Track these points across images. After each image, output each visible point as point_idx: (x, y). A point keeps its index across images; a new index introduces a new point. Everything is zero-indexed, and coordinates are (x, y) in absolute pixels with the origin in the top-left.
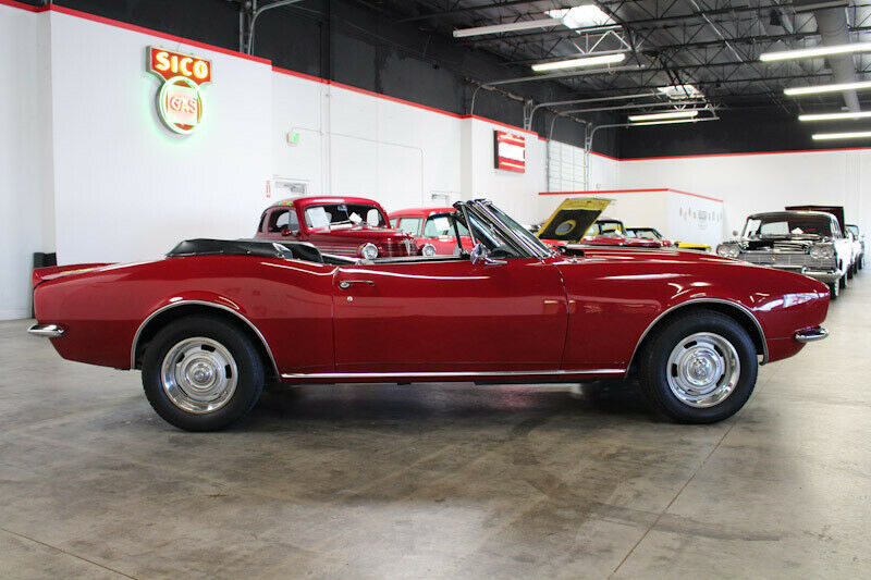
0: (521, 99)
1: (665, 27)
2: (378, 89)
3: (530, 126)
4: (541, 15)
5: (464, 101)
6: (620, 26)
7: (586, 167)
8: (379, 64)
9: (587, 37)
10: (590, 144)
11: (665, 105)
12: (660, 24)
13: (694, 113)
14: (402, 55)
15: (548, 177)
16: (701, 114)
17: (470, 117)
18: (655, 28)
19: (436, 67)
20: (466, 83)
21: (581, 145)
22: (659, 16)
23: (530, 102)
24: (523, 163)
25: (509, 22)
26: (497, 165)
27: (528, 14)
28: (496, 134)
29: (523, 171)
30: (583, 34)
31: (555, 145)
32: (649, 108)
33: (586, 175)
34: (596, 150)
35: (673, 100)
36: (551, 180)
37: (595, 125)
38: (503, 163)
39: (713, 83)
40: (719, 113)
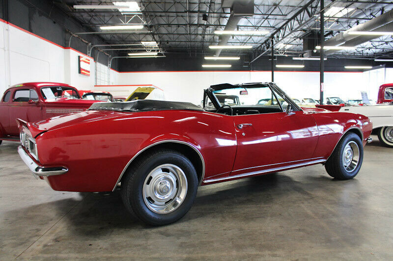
0: (87, 42)
1: (161, 16)
2: (30, 30)
3: (90, 55)
4: (111, 3)
5: (66, 40)
6: (142, 13)
7: (109, 75)
8: (30, 18)
9: (126, 16)
10: (110, 65)
11: (142, 49)
12: (159, 14)
13: (156, 53)
14: (41, 14)
15: (96, 78)
16: (159, 54)
17: (69, 48)
18: (156, 16)
19: (55, 23)
20: (66, 32)
21: (107, 65)
22: (166, 11)
23: (90, 44)
24: (89, 72)
25: (96, 5)
26: (80, 72)
27: (105, 2)
28: (79, 57)
29: (89, 75)
30: (124, 15)
31: (98, 64)
32: (136, 50)
33: (109, 79)
34: (112, 68)
35: (145, 48)
36: (97, 80)
37: (112, 56)
38: (83, 71)
39: (165, 41)
40: (165, 54)
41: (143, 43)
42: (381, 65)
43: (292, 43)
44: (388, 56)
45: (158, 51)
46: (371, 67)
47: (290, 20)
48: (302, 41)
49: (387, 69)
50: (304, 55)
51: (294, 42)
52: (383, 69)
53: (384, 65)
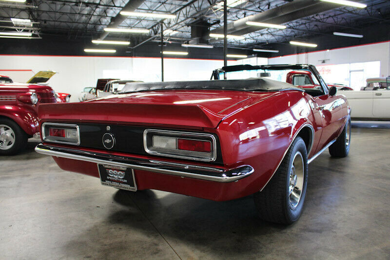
13: (30, 34)
16: (33, 35)
35: (15, 26)
39: (43, 20)
40: (41, 36)
41: (13, 20)
42: (253, 55)
43: (179, 30)
44: (260, 46)
45: (32, 31)
46: (246, 56)
47: (185, 6)
48: (190, 28)
49: (259, 58)
50: (190, 42)
51: (182, 29)
52: (255, 58)
53: (256, 55)
